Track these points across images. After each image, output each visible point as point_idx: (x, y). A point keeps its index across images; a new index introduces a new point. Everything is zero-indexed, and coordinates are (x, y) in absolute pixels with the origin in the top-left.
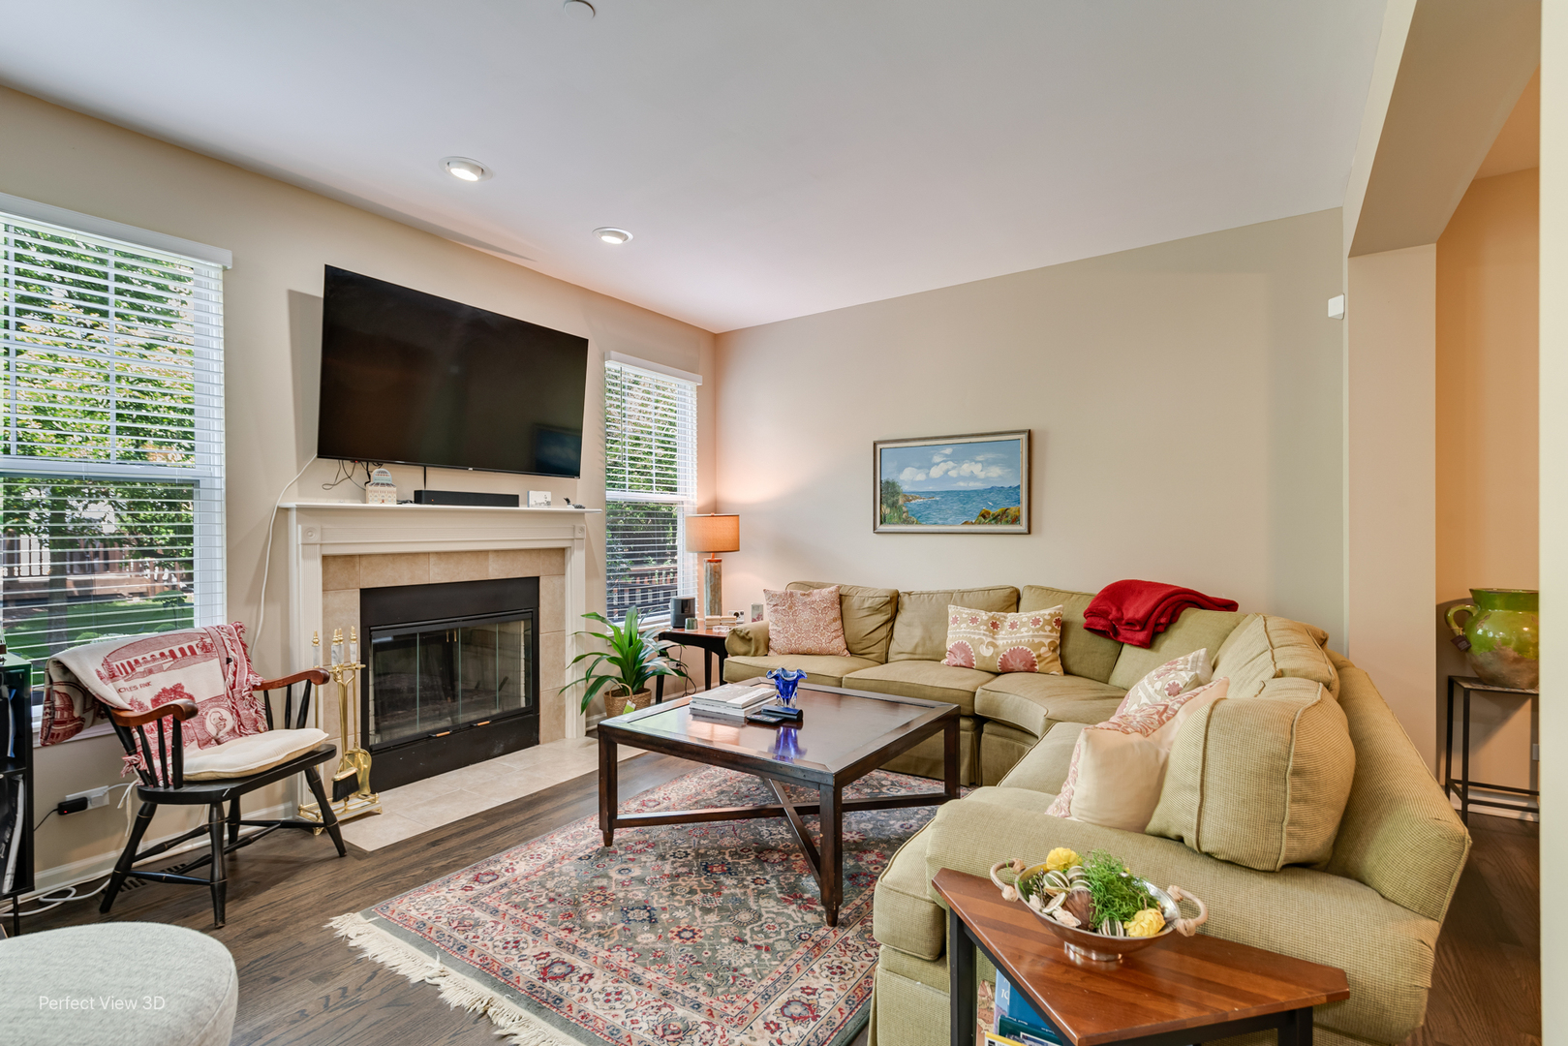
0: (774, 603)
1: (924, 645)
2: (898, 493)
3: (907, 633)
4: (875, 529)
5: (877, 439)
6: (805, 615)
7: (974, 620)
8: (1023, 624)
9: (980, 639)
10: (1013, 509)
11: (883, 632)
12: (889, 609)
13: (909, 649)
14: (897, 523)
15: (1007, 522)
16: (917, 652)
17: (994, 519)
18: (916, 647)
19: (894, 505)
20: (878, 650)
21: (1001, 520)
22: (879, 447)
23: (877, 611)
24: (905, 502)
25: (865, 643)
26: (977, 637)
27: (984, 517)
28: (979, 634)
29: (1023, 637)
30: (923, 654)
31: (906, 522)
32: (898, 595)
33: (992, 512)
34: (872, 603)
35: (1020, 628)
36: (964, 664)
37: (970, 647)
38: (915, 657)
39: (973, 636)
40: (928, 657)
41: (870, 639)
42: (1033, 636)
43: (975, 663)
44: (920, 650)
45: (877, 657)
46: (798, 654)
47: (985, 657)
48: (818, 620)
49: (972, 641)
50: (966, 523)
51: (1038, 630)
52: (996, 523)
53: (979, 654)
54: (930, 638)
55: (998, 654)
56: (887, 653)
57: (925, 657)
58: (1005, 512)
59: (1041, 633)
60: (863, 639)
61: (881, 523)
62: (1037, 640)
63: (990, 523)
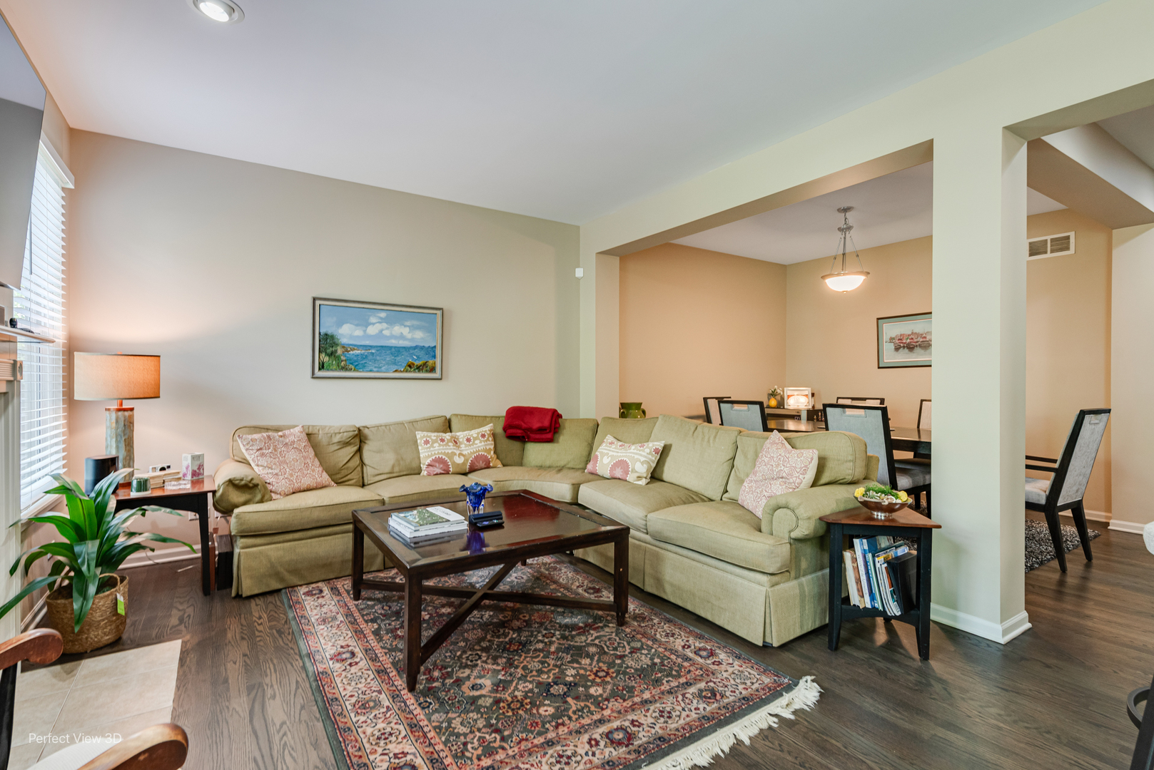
0: (255, 447)
1: (399, 465)
2: (337, 345)
3: (377, 458)
4: (313, 373)
5: (315, 295)
6: (292, 455)
7: (442, 440)
8: (475, 439)
9: (452, 452)
10: (431, 362)
11: (356, 461)
12: (357, 440)
13: (387, 470)
14: (335, 370)
15: (427, 371)
16: (395, 471)
17: (417, 368)
18: (393, 466)
19: (332, 354)
20: (355, 476)
21: (422, 369)
22: (318, 303)
23: (346, 444)
24: (343, 352)
25: (344, 472)
26: (450, 451)
27: (410, 366)
28: (451, 449)
29: (479, 447)
30: (400, 472)
31: (344, 369)
32: (359, 430)
33: (416, 363)
34: (342, 438)
35: (474, 442)
36: (443, 472)
37: (446, 459)
38: (393, 475)
39: (447, 451)
40: (405, 473)
41: (347, 468)
42: (485, 445)
43: (451, 469)
44: (396, 469)
45: (356, 482)
46: (300, 491)
47: (458, 464)
48: (305, 458)
49: (447, 454)
50: (396, 371)
51: (486, 441)
52: (419, 371)
53: (454, 463)
54: (402, 458)
55: (467, 460)
56: (363, 478)
57: (402, 474)
58: (425, 364)
59: (488, 442)
60: (341, 469)
61: (320, 369)
62: (488, 447)
63: (414, 371)
